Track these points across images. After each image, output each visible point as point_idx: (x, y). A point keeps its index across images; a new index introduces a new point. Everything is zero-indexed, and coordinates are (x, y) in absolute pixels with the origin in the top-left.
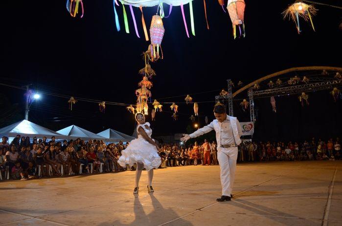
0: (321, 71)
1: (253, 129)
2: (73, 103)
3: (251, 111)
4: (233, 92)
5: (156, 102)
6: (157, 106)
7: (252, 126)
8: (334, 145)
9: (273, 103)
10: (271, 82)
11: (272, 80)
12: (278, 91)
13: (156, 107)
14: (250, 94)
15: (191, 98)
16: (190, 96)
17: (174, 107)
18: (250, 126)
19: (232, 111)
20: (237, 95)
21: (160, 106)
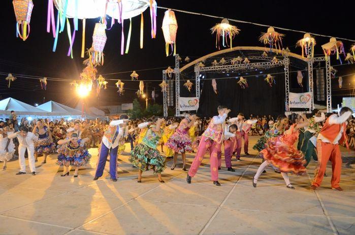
0: (262, 52)
1: (198, 104)
2: (11, 80)
3: (196, 86)
4: (180, 67)
5: (101, 78)
6: (102, 82)
7: (197, 101)
8: (268, 122)
9: (214, 85)
10: (215, 61)
11: (216, 59)
12: (223, 69)
13: (100, 83)
14: (197, 70)
15: (136, 75)
16: (137, 72)
17: (120, 84)
18: (195, 101)
19: (179, 85)
20: (184, 71)
21: (105, 83)
